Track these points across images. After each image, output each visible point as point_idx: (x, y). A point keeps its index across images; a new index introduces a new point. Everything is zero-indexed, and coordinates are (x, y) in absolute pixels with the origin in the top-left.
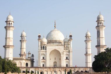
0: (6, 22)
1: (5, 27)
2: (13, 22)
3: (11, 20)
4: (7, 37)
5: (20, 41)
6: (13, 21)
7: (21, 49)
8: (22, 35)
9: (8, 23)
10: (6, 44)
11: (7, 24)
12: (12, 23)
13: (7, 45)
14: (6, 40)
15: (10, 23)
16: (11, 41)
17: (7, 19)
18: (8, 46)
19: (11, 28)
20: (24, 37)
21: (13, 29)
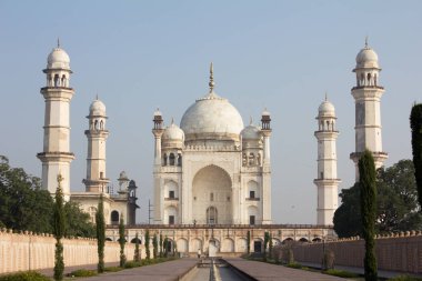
0: (47, 71)
1: (44, 90)
2: (71, 72)
3: (63, 66)
4: (51, 124)
5: (87, 132)
6: (68, 68)
7: (89, 160)
8: (91, 111)
9: (53, 75)
10: (46, 147)
11: (50, 79)
12: (67, 75)
13: (51, 150)
14: (47, 133)
15: (61, 76)
16: (65, 135)
17: (50, 60)
18: (55, 153)
19: (62, 95)
20: (100, 120)
21: (70, 97)
